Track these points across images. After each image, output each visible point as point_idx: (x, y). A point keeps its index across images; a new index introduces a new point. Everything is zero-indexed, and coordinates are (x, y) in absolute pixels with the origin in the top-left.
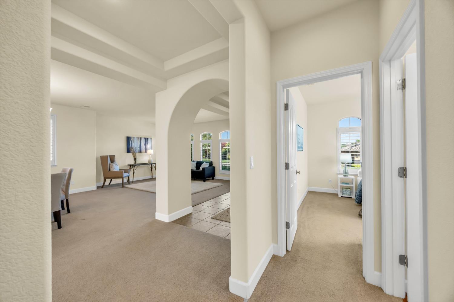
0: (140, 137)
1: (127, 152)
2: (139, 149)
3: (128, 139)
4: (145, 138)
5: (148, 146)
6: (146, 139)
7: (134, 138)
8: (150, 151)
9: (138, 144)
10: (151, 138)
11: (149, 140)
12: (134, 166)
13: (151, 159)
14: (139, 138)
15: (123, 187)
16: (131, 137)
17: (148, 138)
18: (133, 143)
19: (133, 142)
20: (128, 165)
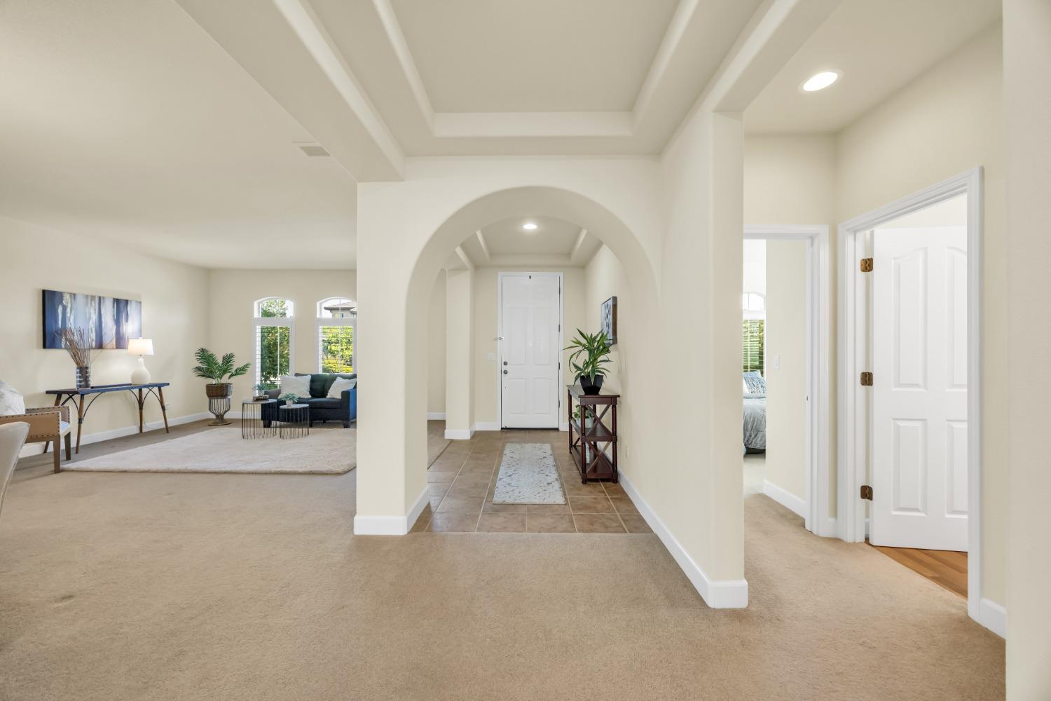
0: (97, 294)
1: (44, 347)
2: (93, 336)
3: (49, 300)
4: (117, 301)
5: (129, 328)
6: (121, 305)
7: (74, 296)
8: (141, 346)
9: (90, 318)
10: (140, 302)
11: (132, 309)
12: (82, 396)
13: (144, 370)
14: (93, 297)
15: (58, 470)
16: (61, 294)
17: (127, 302)
18: (68, 315)
19: (68, 310)
20: (48, 392)
